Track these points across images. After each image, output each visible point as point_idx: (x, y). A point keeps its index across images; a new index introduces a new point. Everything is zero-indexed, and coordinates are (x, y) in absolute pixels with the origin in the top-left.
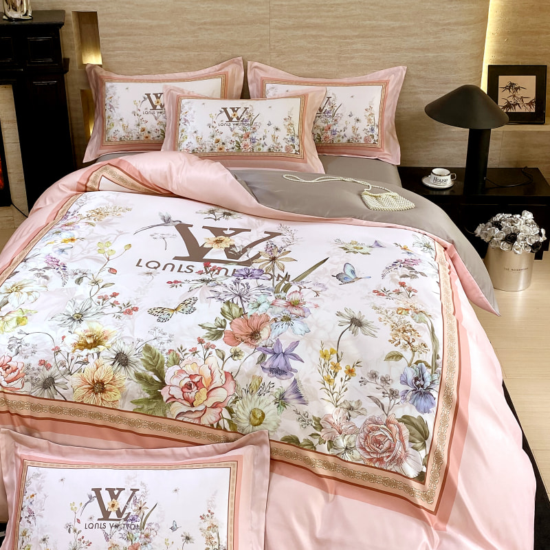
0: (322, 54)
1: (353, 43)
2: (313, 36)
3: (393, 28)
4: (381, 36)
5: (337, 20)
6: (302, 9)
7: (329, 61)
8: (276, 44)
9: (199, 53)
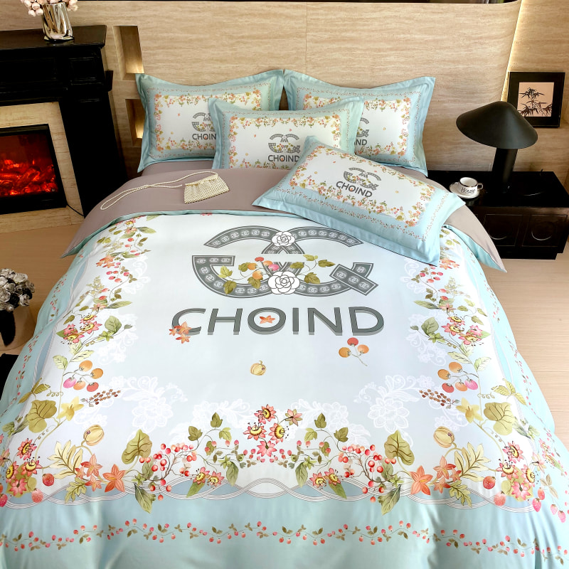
0: (356, 66)
1: (386, 56)
2: (347, 49)
3: (426, 41)
4: (414, 49)
5: (372, 34)
6: (339, 23)
7: (362, 72)
8: (312, 57)
9: (238, 65)
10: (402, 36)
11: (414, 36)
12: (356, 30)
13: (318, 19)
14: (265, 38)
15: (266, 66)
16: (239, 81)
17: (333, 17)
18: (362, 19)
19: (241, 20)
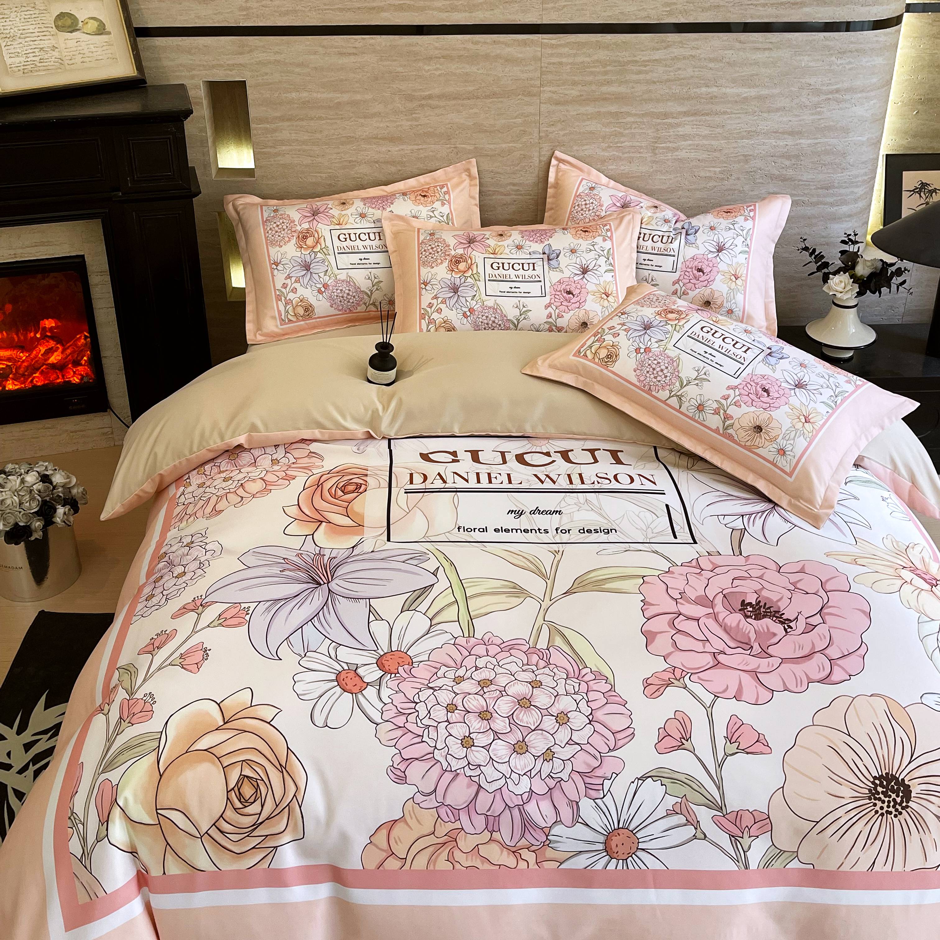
0: (626, 143)
1: (678, 125)
2: (610, 113)
3: (746, 98)
4: (725, 113)
5: (652, 87)
6: (597, 70)
7: (636, 155)
8: (550, 129)
9: (420, 147)
10: (704, 90)
11: (724, 90)
12: (627, 82)
13: (561, 63)
14: (469, 98)
15: (471, 147)
17: (588, 59)
18: (636, 62)
19: (427, 68)
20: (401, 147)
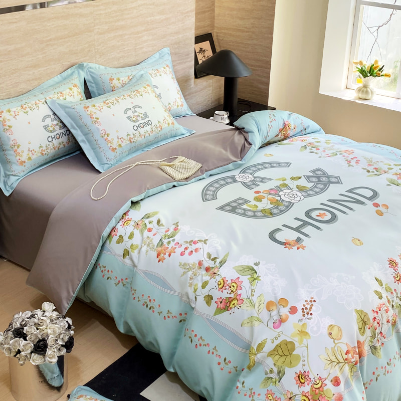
0: (126, 49)
1: (142, 37)
2: (120, 36)
4: (157, 28)
6: (113, 15)
7: (130, 53)
8: (99, 47)
9: (47, 68)
13: (101, 14)
14: (66, 38)
15: (68, 64)
16: (51, 82)
19: (49, 24)
20: (40, 69)
